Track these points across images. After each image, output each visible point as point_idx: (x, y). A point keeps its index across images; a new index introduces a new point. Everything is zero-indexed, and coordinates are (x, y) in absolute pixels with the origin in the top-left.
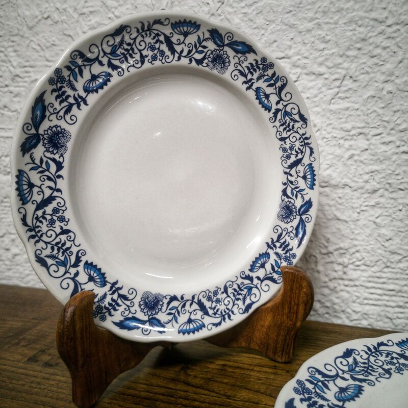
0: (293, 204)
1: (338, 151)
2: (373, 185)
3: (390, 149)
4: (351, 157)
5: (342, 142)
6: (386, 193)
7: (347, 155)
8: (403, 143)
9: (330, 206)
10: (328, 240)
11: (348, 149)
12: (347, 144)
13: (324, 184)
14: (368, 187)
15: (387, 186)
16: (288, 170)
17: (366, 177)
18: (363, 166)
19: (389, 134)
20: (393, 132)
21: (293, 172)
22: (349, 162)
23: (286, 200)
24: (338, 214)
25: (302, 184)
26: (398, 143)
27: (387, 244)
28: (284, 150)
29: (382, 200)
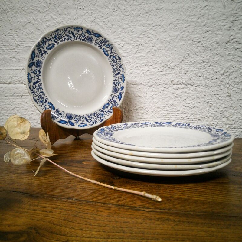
0: (117, 88)
1: (138, 72)
2: (151, 83)
3: (156, 70)
4: (143, 73)
5: (139, 68)
6: (155, 86)
7: (141, 73)
8: (160, 68)
9: (136, 92)
10: (136, 104)
11: (142, 71)
12: (141, 69)
13: (134, 84)
14: (149, 84)
15: (155, 84)
16: (115, 76)
17: (148, 81)
18: (147, 77)
19: (155, 65)
20: (156, 64)
21: (117, 76)
22: (142, 75)
23: (115, 86)
24: (139, 95)
25: (120, 81)
26: (158, 68)
27: (156, 105)
28: (114, 69)
29: (154, 89)
